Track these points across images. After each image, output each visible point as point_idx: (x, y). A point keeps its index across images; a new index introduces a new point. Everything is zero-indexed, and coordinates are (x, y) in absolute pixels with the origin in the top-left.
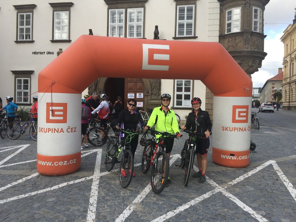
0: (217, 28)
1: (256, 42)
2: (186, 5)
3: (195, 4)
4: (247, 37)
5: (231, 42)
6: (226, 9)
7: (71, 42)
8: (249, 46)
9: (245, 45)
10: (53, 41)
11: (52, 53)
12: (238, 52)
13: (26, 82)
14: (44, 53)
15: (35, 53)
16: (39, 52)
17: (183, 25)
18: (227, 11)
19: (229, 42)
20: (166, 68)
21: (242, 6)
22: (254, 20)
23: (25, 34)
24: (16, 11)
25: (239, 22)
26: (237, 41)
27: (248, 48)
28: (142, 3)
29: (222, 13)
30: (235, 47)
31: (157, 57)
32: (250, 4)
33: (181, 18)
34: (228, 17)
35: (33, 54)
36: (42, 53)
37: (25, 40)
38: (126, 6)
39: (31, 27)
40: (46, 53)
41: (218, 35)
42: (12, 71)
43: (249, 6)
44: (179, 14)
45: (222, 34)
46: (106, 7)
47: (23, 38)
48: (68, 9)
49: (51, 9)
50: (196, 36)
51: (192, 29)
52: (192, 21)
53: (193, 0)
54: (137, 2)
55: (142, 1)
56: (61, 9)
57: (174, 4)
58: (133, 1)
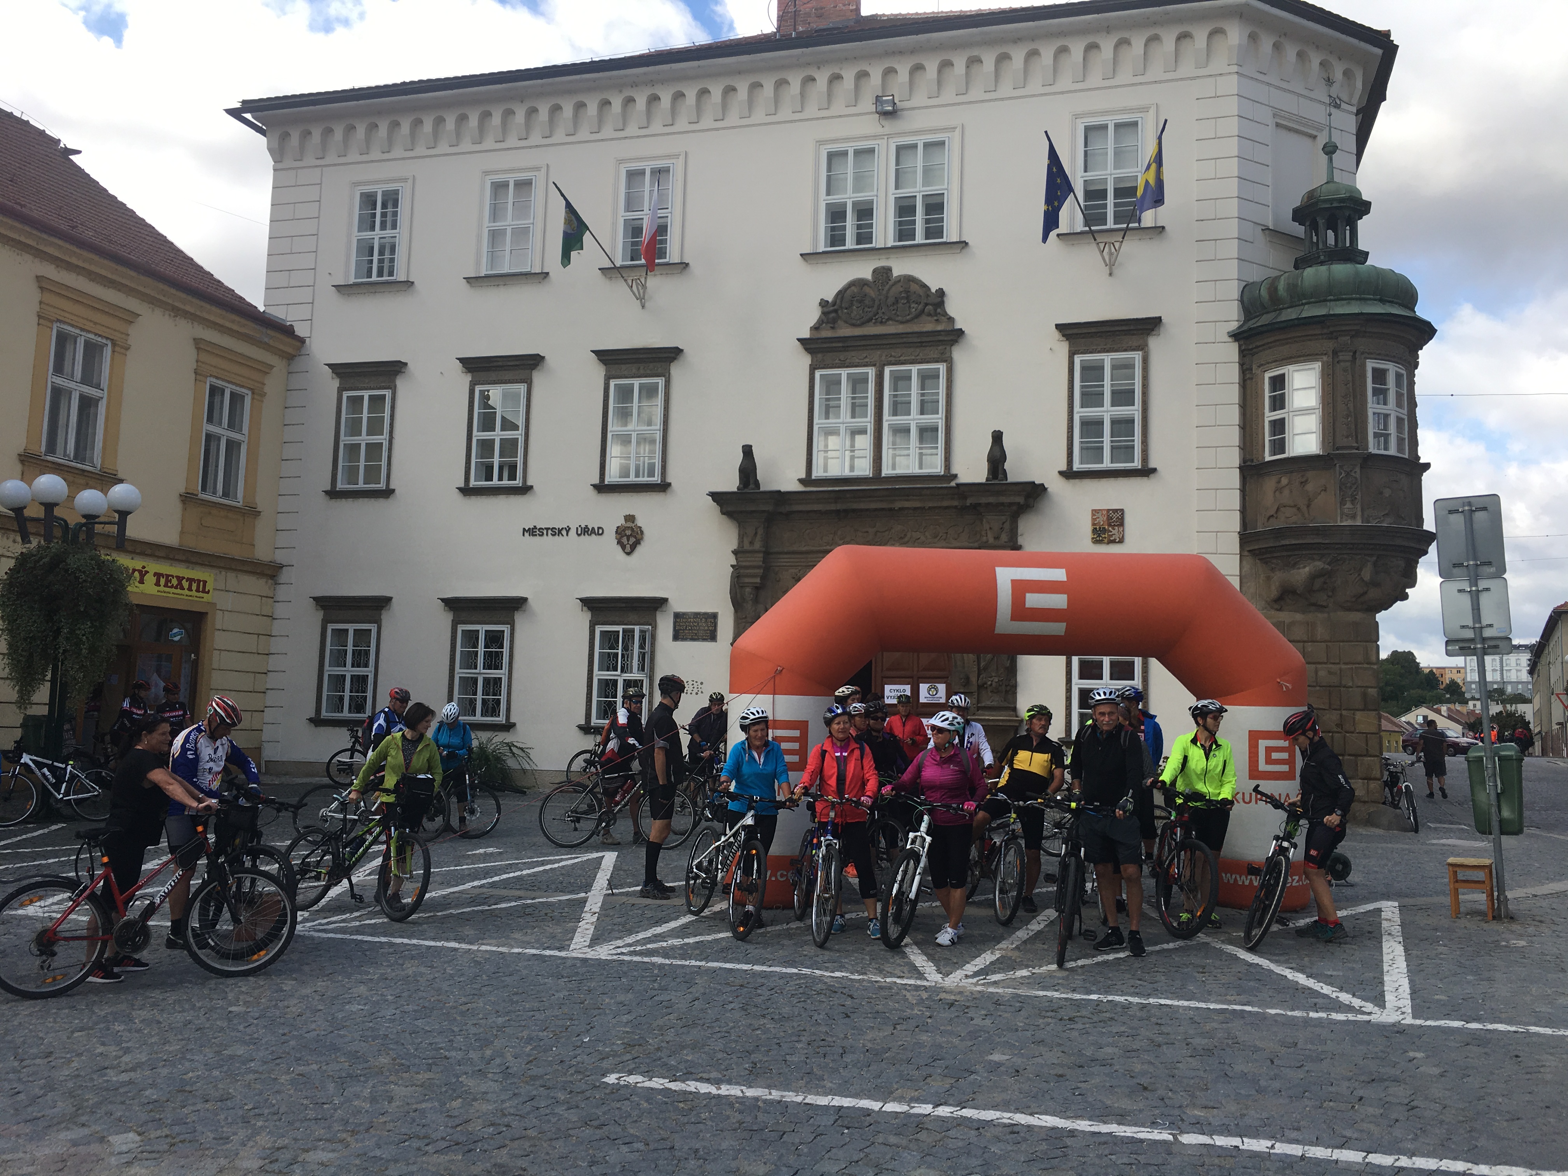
0: (1234, 436)
1: (1387, 493)
2: (1108, 351)
3: (1142, 350)
4: (1348, 474)
5: (1286, 492)
6: (1265, 366)
7: (669, 490)
8: (1359, 506)
9: (1343, 503)
10: (602, 488)
11: (598, 532)
12: (1317, 531)
13: (495, 639)
14: (568, 530)
15: (532, 532)
16: (547, 529)
17: (1100, 423)
18: (1268, 375)
19: (1279, 490)
20: (1058, 628)
21: (1325, 358)
22: (1372, 407)
23: (496, 461)
24: (468, 378)
25: (1314, 416)
26: (1310, 487)
27: (1353, 517)
28: (940, 348)
29: (1248, 382)
30: (1304, 508)
31: (1033, 600)
32: (1355, 352)
33: (1092, 398)
34: (1273, 399)
35: (526, 534)
36: (560, 531)
37: (495, 482)
38: (881, 356)
39: (520, 437)
40: (573, 532)
41: (1237, 462)
42: (443, 600)
43: (1349, 358)
44: (1082, 387)
45: (1252, 461)
46: (806, 360)
47: (489, 478)
48: (660, 370)
49: (598, 372)
50: (1152, 465)
51: (1133, 441)
52: (1134, 411)
53: (1133, 334)
54: (922, 345)
55: (941, 338)
56: (634, 371)
57: (1063, 348)
58: (905, 340)
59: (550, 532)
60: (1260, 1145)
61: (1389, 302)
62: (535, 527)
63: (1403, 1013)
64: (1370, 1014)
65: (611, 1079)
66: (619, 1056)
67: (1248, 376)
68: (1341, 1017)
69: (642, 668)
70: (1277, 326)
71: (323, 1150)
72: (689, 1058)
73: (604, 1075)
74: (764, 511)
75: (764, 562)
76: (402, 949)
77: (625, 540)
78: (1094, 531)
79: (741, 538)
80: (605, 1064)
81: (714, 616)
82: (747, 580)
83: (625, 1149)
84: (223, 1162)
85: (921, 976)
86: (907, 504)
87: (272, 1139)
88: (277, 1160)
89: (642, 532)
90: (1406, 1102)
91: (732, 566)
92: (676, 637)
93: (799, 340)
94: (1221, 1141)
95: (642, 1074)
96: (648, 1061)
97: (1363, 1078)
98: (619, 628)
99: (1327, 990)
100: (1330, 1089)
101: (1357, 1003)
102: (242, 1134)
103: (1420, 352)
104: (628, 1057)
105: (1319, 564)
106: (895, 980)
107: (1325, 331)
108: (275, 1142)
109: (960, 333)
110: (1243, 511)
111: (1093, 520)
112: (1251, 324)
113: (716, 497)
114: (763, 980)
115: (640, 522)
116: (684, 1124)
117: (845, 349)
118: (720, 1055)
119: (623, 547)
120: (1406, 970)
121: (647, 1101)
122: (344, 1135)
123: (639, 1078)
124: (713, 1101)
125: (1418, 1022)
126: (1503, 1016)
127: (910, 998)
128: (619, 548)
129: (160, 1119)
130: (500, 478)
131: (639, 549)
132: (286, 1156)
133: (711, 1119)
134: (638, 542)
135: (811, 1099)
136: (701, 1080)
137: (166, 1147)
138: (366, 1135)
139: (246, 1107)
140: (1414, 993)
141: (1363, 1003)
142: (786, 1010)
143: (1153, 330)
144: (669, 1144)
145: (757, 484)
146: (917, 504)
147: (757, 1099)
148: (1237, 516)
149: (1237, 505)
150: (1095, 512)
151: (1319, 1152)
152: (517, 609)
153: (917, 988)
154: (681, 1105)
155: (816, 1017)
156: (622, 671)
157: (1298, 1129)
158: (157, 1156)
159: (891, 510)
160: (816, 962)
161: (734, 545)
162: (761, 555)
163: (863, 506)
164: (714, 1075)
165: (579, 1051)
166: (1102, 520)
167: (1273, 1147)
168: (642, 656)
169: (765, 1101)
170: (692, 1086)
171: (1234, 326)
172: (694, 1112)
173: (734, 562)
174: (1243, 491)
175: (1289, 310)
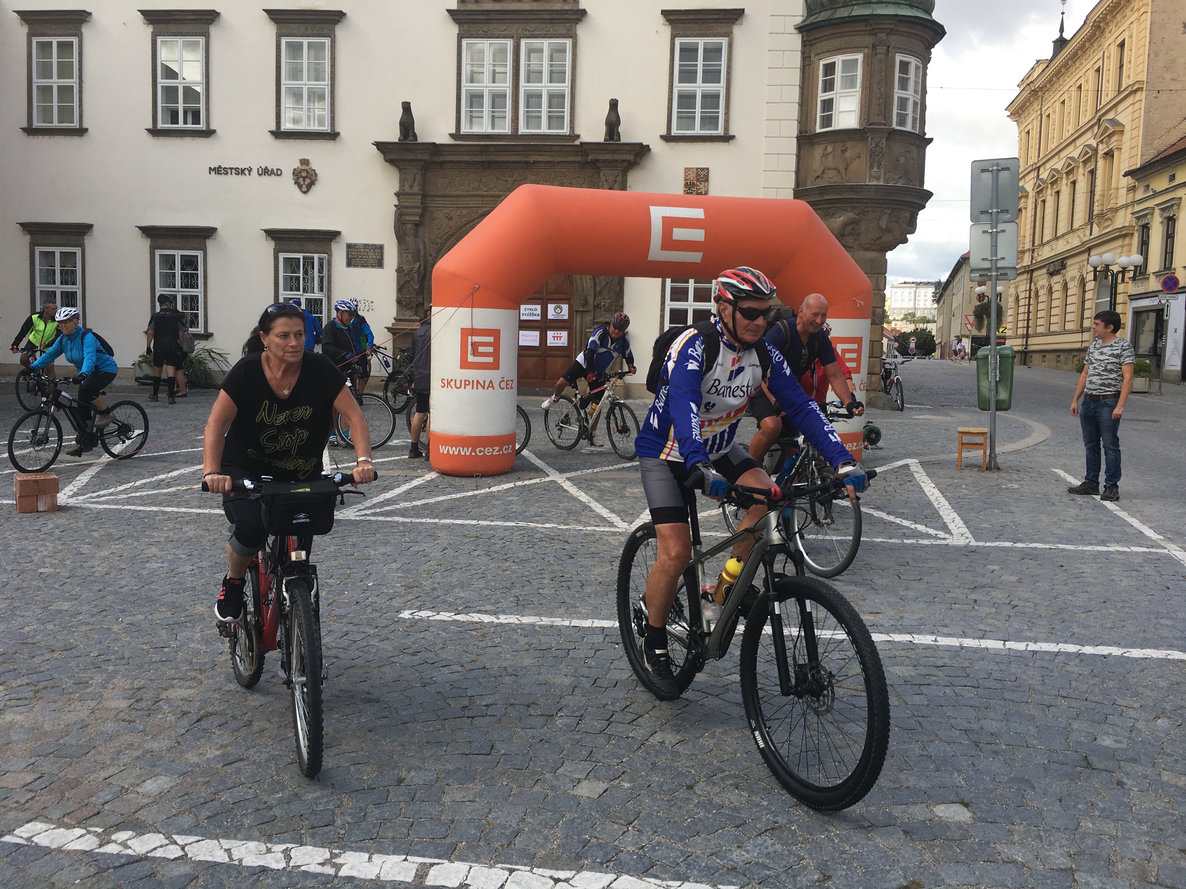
0: (794, 112)
1: (902, 160)
2: (701, 36)
3: (728, 36)
4: (877, 145)
5: (830, 158)
6: (821, 55)
7: (338, 139)
8: (882, 170)
9: (872, 167)
10: (278, 134)
11: (277, 173)
12: (851, 188)
13: (189, 263)
14: (250, 170)
15: (217, 170)
16: (231, 169)
17: (693, 96)
18: (822, 63)
19: (825, 156)
20: (696, 257)
21: (866, 51)
22: (898, 93)
24: (149, 29)
25: (854, 98)
26: (848, 154)
27: (878, 179)
28: (567, 25)
29: (807, 67)
30: (843, 171)
31: (679, 234)
32: (888, 47)
33: (688, 76)
34: (825, 82)
35: (213, 173)
36: (243, 171)
37: (181, 125)
38: (517, 30)
39: (201, 86)
40: (254, 172)
41: (795, 133)
42: (140, 228)
43: (884, 51)
44: (680, 65)
45: (806, 132)
46: (454, 30)
47: (175, 120)
48: (326, 31)
49: (270, 30)
50: (731, 133)
51: (718, 112)
52: (720, 87)
53: (722, 23)
54: (552, 21)
55: (567, 16)
56: (303, 30)
57: (666, 31)
58: (538, 16)
59: (233, 171)
60: (927, 639)
61: (917, 7)
62: (220, 167)
63: (967, 538)
64: (944, 539)
65: (406, 614)
66: (404, 596)
67: (807, 63)
68: (926, 542)
69: (321, 289)
70: (833, 22)
71: (180, 687)
72: (462, 595)
73: (398, 612)
74: (421, 160)
75: (422, 203)
76: (176, 516)
77: (301, 181)
78: (686, 185)
79: (402, 182)
80: (395, 603)
81: (381, 247)
82: (407, 218)
83: (445, 670)
84: (92, 704)
85: (611, 524)
86: (540, 158)
87: (129, 681)
88: (142, 699)
89: (316, 175)
90: (1008, 602)
91: (395, 206)
92: (349, 264)
93: (447, 10)
94: (897, 638)
95: (428, 609)
96: (429, 599)
97: (967, 586)
98: (300, 256)
99: (906, 523)
100: (950, 595)
101: (931, 531)
102: (98, 679)
103: (932, 50)
104: (410, 597)
105: (851, 215)
106: (594, 528)
107: (868, 28)
108: (132, 683)
109: (584, 12)
110: (798, 172)
111: (686, 176)
112: (812, 19)
113: (380, 146)
114: (491, 532)
115: (314, 165)
116: (484, 648)
117: (488, 21)
118: (486, 592)
119: (300, 187)
120: (950, 507)
121: (444, 630)
122: (194, 674)
123: (430, 613)
124: (499, 629)
125: (981, 544)
126: (1035, 537)
127: (613, 542)
128: (296, 188)
129: (15, 670)
130: (185, 122)
131: (314, 189)
132: (149, 695)
133: (504, 642)
134: (312, 183)
135: (575, 623)
136: (479, 612)
137: (31, 694)
138: (214, 673)
139: (92, 654)
140: (966, 523)
141: (936, 532)
142: (521, 555)
143: (737, 20)
144: (479, 665)
145: (415, 137)
146: (548, 159)
147: (533, 625)
148: (793, 175)
149: (793, 167)
150: (687, 170)
151: (969, 642)
152: (208, 237)
153: (614, 534)
154: (474, 633)
155: (547, 559)
156: (304, 292)
157: (946, 626)
158: (26, 702)
159: (527, 162)
160: (526, 517)
161: (396, 189)
162: (420, 197)
163: (504, 159)
164: (489, 608)
165: (368, 594)
166: (692, 176)
167: (936, 640)
168: (321, 279)
169: (541, 626)
170: (475, 617)
171: (799, 20)
172: (488, 638)
173: (397, 203)
174: (798, 156)
175: (843, 9)
